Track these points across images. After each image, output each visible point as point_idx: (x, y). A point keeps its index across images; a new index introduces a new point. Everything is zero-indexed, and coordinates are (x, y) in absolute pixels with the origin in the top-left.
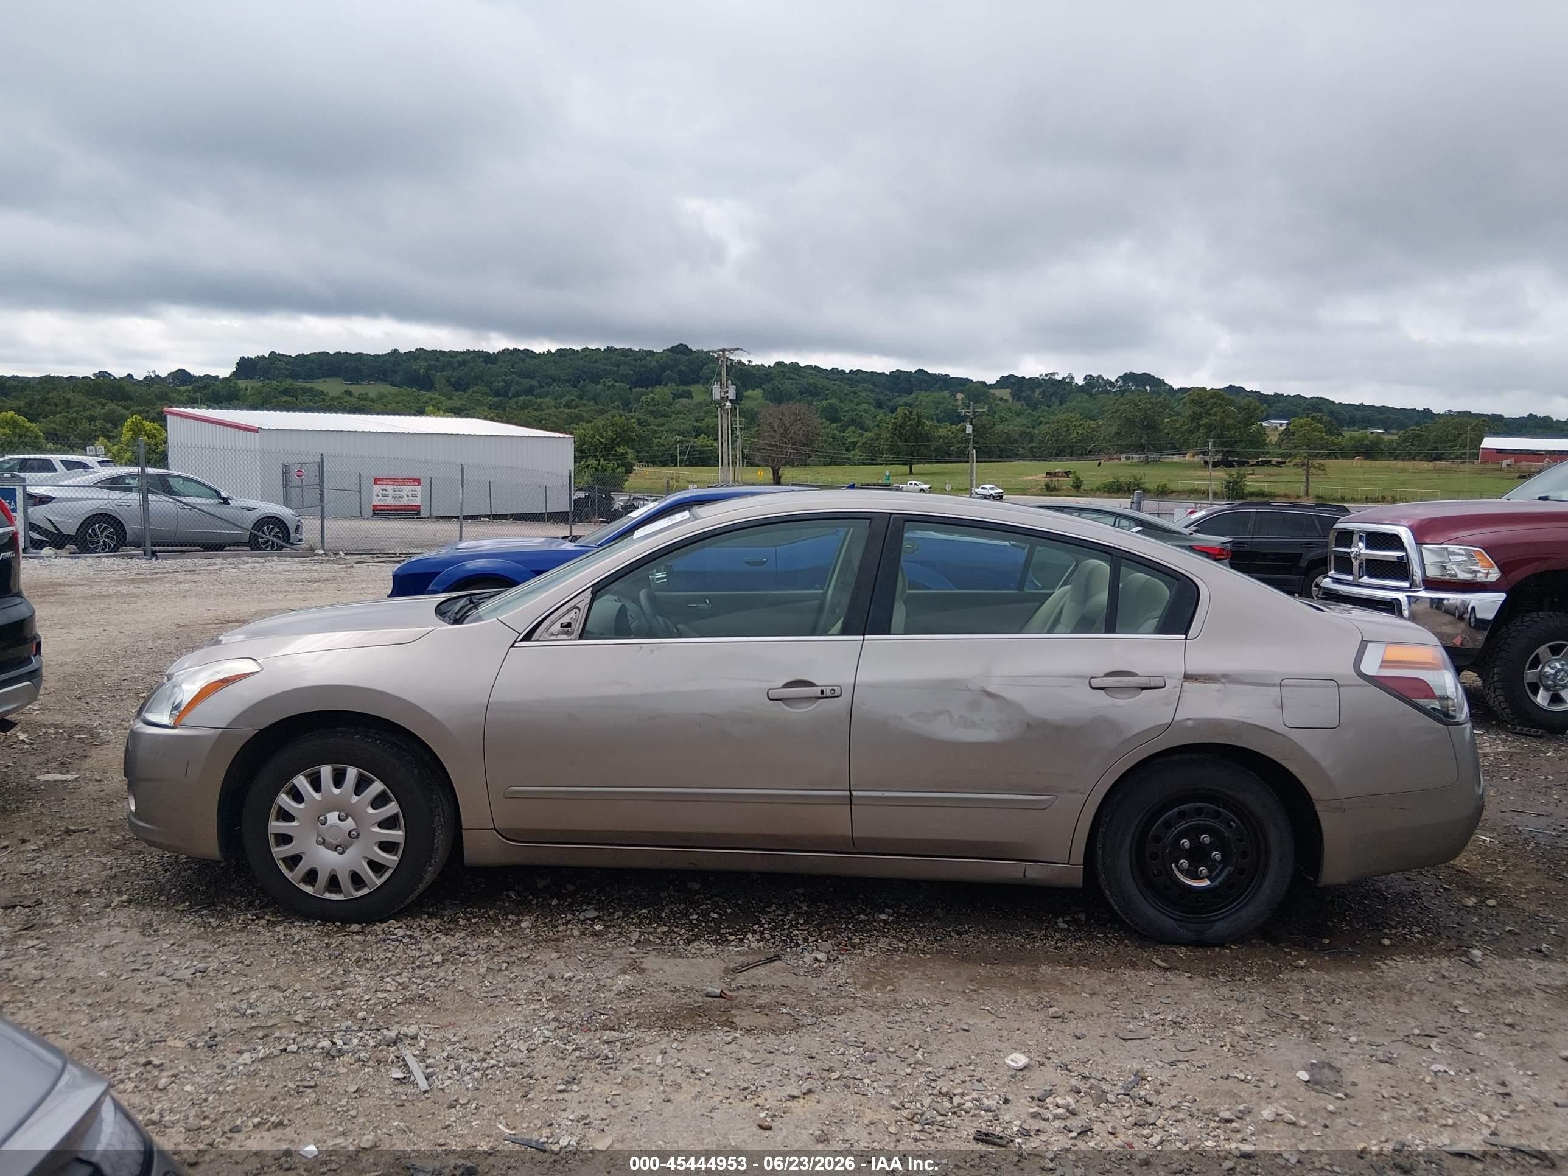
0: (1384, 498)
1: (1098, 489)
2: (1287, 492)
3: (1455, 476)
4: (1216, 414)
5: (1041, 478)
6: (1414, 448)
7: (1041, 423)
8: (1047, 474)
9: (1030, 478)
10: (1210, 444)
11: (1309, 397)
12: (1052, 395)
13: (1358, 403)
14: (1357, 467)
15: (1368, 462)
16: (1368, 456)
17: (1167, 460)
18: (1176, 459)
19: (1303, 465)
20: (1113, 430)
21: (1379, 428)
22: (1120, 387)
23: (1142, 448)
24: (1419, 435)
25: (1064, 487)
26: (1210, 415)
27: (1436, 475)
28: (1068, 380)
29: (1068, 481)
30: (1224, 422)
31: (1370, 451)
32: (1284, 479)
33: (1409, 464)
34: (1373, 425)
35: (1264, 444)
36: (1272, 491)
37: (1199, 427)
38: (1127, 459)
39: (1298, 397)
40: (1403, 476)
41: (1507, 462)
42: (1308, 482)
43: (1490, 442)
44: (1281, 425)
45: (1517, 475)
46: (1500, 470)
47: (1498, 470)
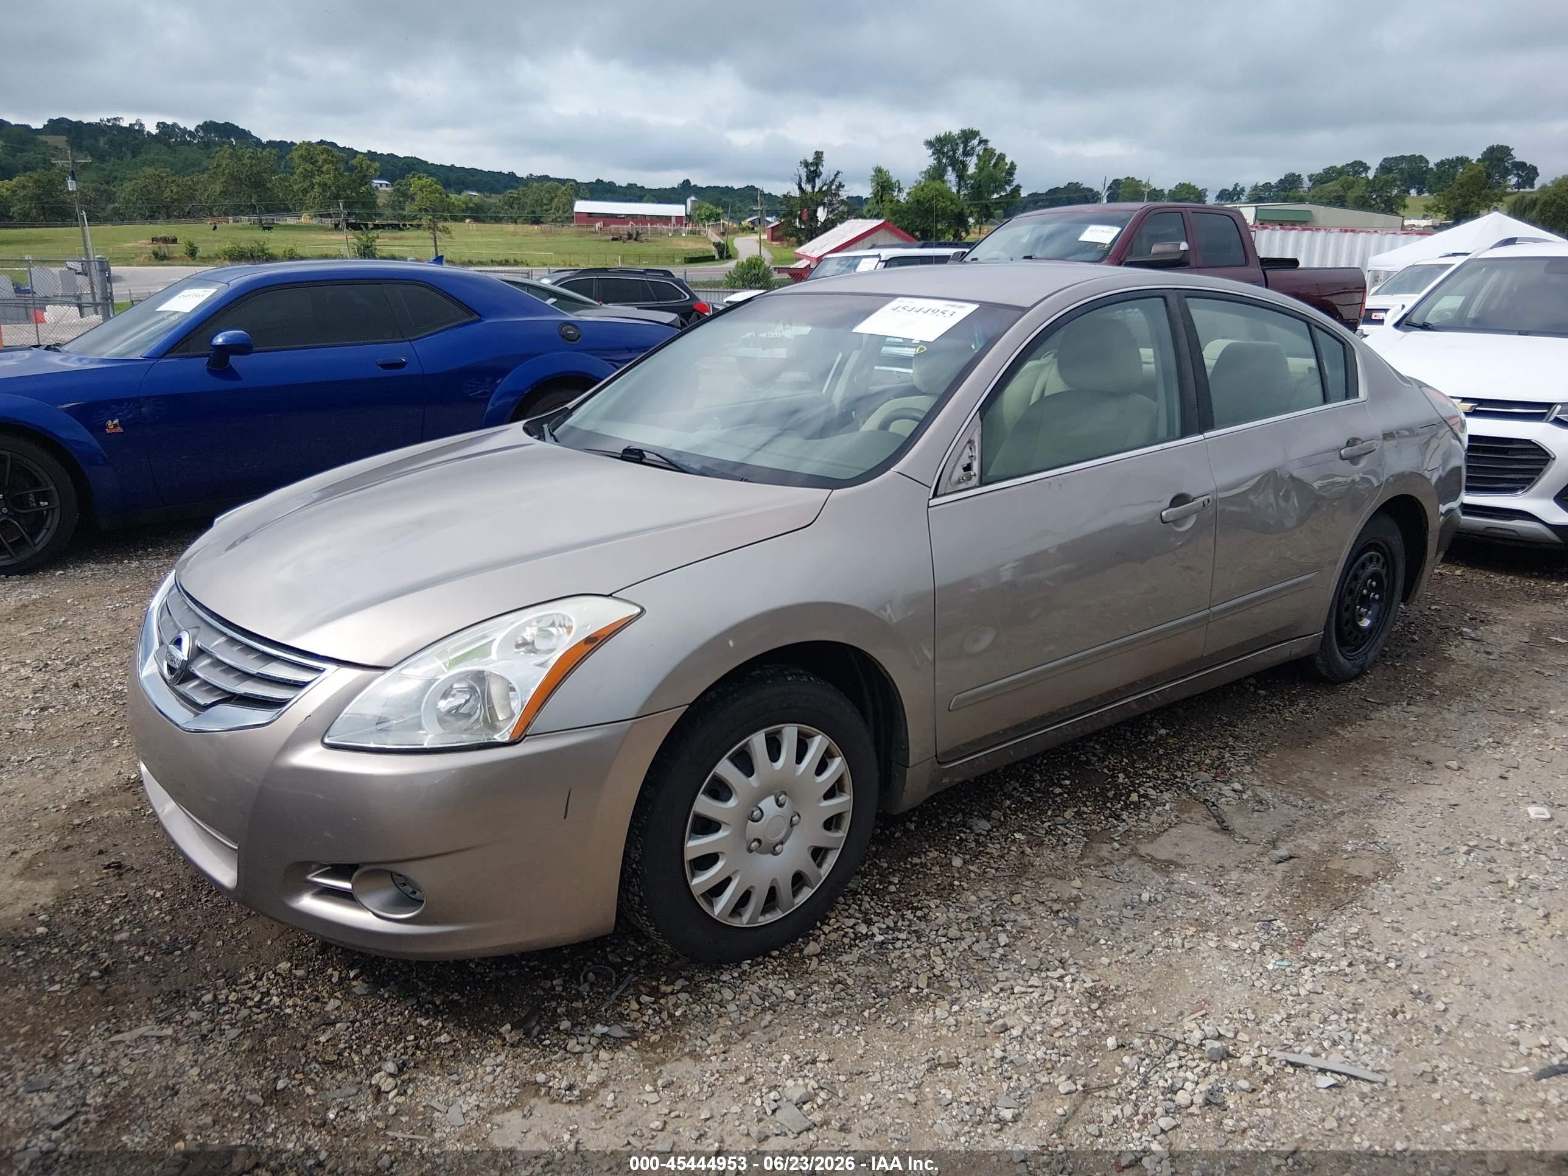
1: (217, 257)
2: (417, 257)
3: (558, 238)
4: (328, 172)
5: (144, 244)
6: (515, 211)
7: (116, 178)
8: (153, 240)
9: (130, 245)
10: (340, 205)
11: (401, 156)
12: (121, 145)
13: (449, 165)
14: (473, 230)
15: (480, 226)
16: (476, 219)
17: (281, 223)
18: (291, 221)
19: (429, 228)
20: (218, 188)
21: (474, 191)
22: (202, 138)
23: (252, 209)
24: (516, 199)
25: (176, 255)
26: (322, 172)
27: (543, 238)
28: (137, 128)
29: (179, 249)
30: (337, 181)
31: (476, 213)
32: (409, 242)
33: (511, 227)
34: (470, 188)
35: (374, 205)
37: (312, 186)
38: (235, 221)
39: (391, 156)
40: (517, 240)
41: (598, 225)
42: (436, 246)
43: (582, 206)
44: (381, 185)
45: (610, 237)
46: (595, 232)
47: (592, 232)
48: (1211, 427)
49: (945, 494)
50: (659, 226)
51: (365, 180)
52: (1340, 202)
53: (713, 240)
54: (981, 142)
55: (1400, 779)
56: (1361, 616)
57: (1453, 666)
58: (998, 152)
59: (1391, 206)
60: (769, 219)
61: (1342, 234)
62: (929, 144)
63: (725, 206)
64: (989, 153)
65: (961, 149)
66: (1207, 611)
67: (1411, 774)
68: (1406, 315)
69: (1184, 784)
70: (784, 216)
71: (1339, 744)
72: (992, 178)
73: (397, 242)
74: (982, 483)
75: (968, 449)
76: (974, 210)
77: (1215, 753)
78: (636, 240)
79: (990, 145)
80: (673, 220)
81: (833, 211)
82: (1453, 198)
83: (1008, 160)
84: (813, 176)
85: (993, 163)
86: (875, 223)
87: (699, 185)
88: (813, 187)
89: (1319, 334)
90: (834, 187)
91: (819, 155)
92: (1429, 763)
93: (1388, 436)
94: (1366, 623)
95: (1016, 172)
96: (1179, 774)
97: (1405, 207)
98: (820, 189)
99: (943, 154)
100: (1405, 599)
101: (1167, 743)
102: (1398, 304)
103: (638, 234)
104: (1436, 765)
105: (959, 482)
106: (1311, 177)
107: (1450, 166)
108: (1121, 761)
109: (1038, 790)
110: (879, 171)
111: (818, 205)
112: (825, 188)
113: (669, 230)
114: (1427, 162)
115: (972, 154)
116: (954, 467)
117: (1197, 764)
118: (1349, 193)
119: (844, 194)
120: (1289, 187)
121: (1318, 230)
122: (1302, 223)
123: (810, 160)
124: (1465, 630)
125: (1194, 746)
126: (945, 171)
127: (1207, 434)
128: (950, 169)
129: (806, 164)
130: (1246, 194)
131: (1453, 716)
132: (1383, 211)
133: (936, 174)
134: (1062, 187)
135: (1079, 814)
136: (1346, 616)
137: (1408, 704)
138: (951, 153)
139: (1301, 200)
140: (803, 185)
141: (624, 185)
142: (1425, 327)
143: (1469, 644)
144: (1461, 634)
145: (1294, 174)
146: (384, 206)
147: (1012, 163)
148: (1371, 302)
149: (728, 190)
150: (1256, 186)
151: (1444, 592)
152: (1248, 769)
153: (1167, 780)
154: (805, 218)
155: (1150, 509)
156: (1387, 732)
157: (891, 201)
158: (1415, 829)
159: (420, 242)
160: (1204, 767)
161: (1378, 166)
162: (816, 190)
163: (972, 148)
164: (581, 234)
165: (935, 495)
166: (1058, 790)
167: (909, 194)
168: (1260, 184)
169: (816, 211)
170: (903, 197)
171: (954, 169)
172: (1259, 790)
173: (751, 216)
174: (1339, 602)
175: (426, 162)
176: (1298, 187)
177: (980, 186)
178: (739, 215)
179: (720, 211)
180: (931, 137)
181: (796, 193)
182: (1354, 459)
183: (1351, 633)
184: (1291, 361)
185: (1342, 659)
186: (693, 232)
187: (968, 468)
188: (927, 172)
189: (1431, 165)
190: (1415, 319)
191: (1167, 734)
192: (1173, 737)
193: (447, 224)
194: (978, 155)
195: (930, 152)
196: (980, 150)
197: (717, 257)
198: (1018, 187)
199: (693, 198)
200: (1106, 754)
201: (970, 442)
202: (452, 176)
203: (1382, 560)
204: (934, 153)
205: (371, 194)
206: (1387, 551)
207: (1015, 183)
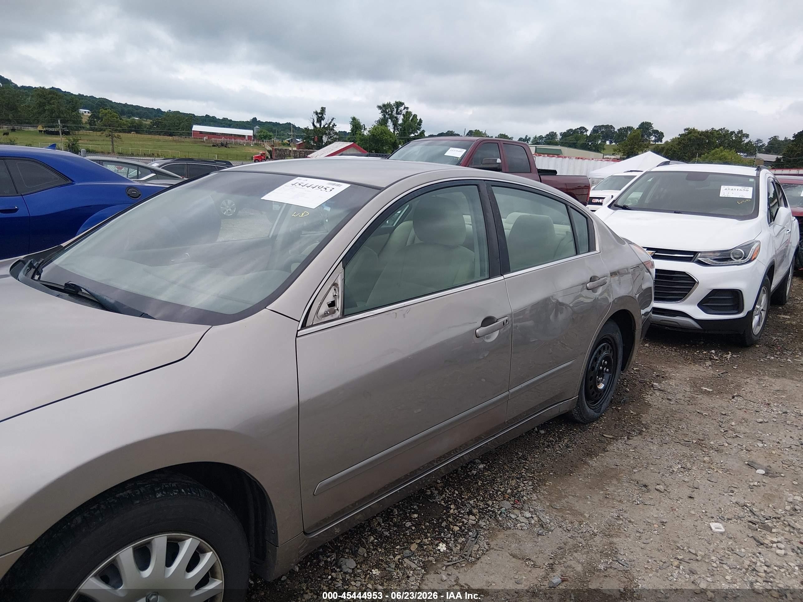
0: (153, 154)
2: (102, 150)
3: (183, 144)
4: (54, 104)
6: (159, 129)
10: (59, 121)
11: (98, 97)
14: (135, 138)
15: (139, 135)
16: (137, 132)
17: (26, 130)
18: (31, 129)
19: (110, 135)
21: (137, 117)
24: (161, 122)
26: (50, 104)
27: (175, 144)
30: (59, 109)
31: (137, 129)
32: (98, 143)
33: (157, 137)
34: (134, 116)
35: (81, 122)
36: (94, 149)
37: (44, 110)
39: (92, 97)
40: (159, 144)
41: (205, 138)
42: (113, 145)
43: (196, 128)
44: (85, 112)
45: (212, 145)
46: (203, 142)
47: (202, 142)
48: (508, 271)
49: (312, 326)
50: (239, 140)
51: (75, 109)
52: (573, 145)
53: (268, 149)
54: (405, 108)
55: (629, 501)
56: (599, 382)
57: (651, 409)
58: (413, 114)
59: (597, 149)
60: (298, 140)
61: (577, 160)
62: (379, 107)
63: (274, 132)
64: (408, 114)
65: (395, 111)
66: (507, 393)
67: (636, 496)
68: (614, 201)
69: (493, 512)
70: (305, 139)
71: (589, 472)
72: (410, 126)
73: (91, 142)
74: (344, 315)
75: (333, 289)
76: (401, 141)
77: (513, 483)
78: (226, 147)
79: (409, 110)
80: (247, 138)
81: (331, 137)
82: (626, 146)
83: (418, 118)
84: (320, 120)
85: (411, 118)
86: (349, 144)
87: (261, 121)
88: (320, 125)
89: (573, 212)
90: (331, 126)
91: (323, 109)
92: (645, 486)
93: (613, 274)
94: (601, 386)
95: (422, 124)
96: (490, 503)
97: (604, 149)
98: (324, 126)
99: (387, 113)
100: (622, 369)
101: (484, 476)
102: (609, 195)
103: (227, 144)
104: (649, 487)
105: (326, 314)
106: (561, 134)
107: (624, 131)
108: (454, 493)
109: (395, 525)
110: (354, 119)
111: (323, 134)
112: (326, 126)
113: (245, 143)
114: (614, 128)
115: (401, 114)
116: (321, 304)
117: (502, 493)
118: (578, 142)
119: (337, 129)
120: (550, 139)
121: (565, 157)
122: (558, 154)
123: (319, 111)
124: (655, 384)
125: (501, 477)
126: (387, 121)
127: (506, 276)
128: (390, 120)
129: (317, 113)
130: (531, 140)
131: (655, 448)
132: (595, 151)
133: (383, 122)
134: (445, 132)
135: (420, 545)
136: (591, 383)
137: (628, 438)
138: (390, 113)
139: (556, 144)
140: (315, 124)
141: (221, 118)
142: (625, 208)
143: (658, 393)
144: (652, 386)
145: (553, 132)
146: (86, 123)
147: (420, 119)
148: (592, 194)
149: (277, 124)
150: (536, 137)
151: (640, 358)
152: (534, 496)
153: (483, 509)
154: (316, 140)
155: (468, 328)
156: (617, 461)
157: (360, 134)
158: (643, 545)
159: (105, 143)
160: (507, 496)
161: (592, 129)
162: (322, 126)
163: (401, 111)
164: (195, 142)
165: (304, 326)
166: (408, 524)
167: (369, 131)
168: (538, 136)
169: (322, 137)
170: (366, 133)
171: (392, 120)
172: (542, 515)
173: (288, 138)
174: (587, 375)
175: (111, 101)
176: (555, 138)
177: (405, 130)
178: (282, 137)
179: (271, 134)
180: (381, 104)
181: (311, 127)
182: (594, 289)
183: (593, 393)
184: (555, 226)
185: (588, 409)
186: (256, 144)
187: (332, 304)
188: (379, 121)
189: (616, 130)
190: (619, 203)
191: (484, 468)
192: (488, 470)
193: (120, 134)
194: (403, 115)
195: (380, 111)
196: (404, 112)
197: (269, 158)
198: (424, 131)
199: (257, 127)
200: (443, 488)
201: (335, 284)
202: (126, 109)
203: (610, 348)
204: (382, 112)
205: (79, 116)
206: (613, 342)
207: (422, 129)
